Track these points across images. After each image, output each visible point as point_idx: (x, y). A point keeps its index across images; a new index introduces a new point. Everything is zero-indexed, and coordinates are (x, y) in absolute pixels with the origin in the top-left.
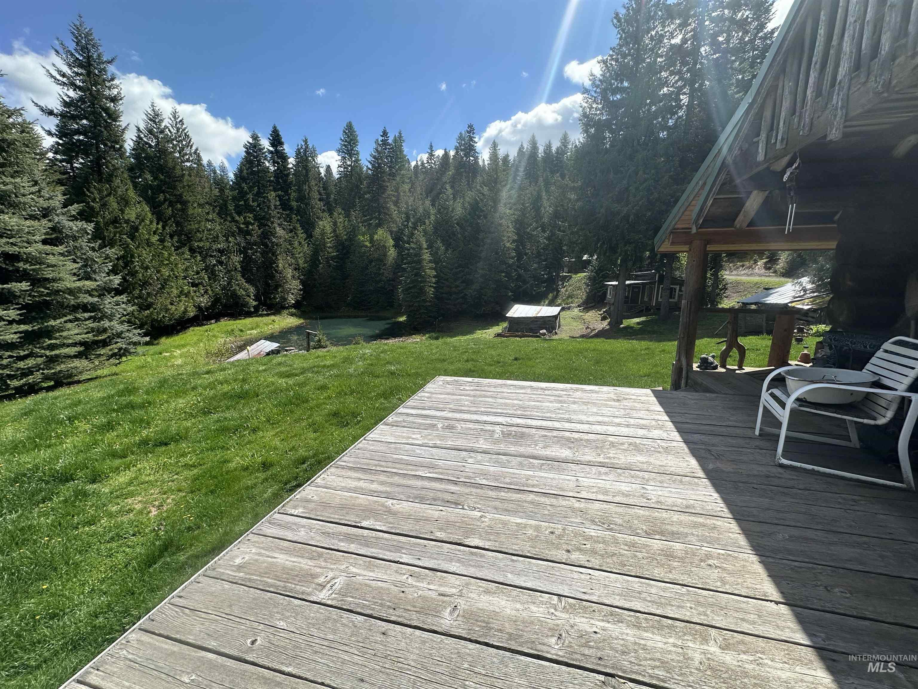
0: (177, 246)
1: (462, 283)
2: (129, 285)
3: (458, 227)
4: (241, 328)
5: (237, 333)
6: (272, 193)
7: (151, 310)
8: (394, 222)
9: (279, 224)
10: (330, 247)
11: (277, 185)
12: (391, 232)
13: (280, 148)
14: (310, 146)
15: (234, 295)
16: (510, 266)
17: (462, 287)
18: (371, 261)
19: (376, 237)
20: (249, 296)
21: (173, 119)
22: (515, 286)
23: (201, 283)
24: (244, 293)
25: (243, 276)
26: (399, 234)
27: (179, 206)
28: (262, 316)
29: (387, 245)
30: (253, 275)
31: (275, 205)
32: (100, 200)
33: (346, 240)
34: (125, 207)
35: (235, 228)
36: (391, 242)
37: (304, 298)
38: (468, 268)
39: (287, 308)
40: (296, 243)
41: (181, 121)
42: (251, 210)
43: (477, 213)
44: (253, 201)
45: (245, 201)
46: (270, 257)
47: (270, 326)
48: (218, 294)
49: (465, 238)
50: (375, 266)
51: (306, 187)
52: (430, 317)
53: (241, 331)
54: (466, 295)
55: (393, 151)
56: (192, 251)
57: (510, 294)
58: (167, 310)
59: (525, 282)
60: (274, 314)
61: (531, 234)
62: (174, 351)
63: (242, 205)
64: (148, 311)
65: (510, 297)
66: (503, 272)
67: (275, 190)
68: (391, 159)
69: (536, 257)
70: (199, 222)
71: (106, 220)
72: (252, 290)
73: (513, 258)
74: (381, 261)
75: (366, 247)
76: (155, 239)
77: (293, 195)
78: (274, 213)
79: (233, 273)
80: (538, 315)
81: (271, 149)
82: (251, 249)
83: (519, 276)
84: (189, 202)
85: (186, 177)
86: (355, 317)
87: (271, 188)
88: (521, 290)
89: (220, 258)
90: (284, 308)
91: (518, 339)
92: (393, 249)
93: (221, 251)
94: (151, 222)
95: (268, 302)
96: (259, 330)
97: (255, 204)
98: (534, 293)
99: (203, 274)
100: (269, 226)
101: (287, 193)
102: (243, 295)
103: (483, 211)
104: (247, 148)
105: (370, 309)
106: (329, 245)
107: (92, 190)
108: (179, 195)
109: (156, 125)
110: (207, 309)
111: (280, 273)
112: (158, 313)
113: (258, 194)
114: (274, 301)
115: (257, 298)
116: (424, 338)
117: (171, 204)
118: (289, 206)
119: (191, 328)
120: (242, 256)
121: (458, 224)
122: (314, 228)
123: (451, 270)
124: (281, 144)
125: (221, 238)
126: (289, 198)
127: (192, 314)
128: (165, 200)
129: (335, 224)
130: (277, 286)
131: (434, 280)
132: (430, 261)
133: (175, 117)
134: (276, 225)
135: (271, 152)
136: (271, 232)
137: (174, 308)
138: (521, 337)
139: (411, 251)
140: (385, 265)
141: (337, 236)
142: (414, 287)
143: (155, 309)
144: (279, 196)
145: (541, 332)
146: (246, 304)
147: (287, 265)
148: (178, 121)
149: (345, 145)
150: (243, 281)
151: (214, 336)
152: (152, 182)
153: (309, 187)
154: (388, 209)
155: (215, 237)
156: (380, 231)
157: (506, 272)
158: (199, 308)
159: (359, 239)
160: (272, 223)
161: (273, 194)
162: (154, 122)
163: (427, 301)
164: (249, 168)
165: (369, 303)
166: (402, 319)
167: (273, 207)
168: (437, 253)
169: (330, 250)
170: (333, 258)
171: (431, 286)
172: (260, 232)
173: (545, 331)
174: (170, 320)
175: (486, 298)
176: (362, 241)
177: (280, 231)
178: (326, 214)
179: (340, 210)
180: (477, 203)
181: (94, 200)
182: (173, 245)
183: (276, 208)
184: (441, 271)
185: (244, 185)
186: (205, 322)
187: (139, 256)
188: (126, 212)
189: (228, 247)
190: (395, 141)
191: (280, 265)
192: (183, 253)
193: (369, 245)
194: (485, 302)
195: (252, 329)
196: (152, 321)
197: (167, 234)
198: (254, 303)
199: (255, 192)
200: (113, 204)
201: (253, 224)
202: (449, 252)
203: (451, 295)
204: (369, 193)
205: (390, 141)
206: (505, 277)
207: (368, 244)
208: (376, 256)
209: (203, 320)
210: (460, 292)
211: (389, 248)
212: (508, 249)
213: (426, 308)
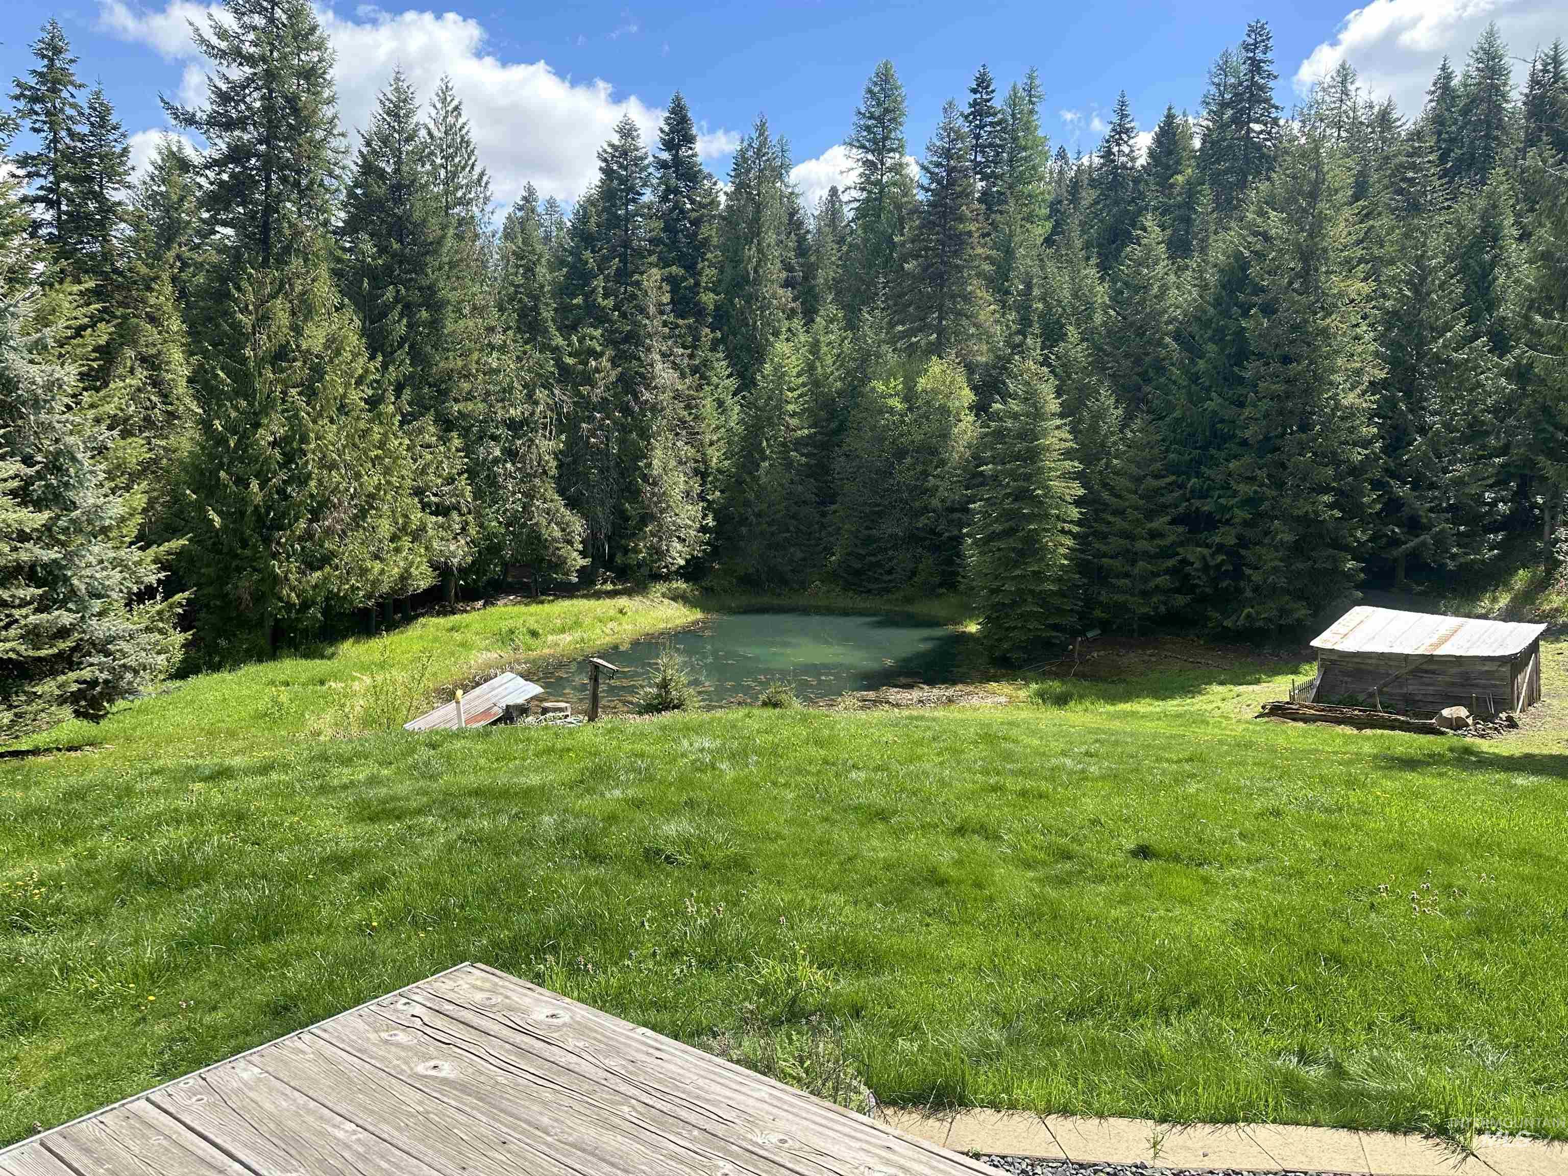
0: (409, 414)
1: (1173, 522)
2: (288, 508)
3: (1174, 345)
4: (535, 626)
5: (522, 638)
6: (654, 270)
7: (327, 569)
8: (985, 335)
9: (663, 355)
10: (793, 415)
11: (670, 252)
12: (970, 369)
13: (683, 152)
14: (773, 139)
15: (535, 539)
16: (1356, 471)
17: (1172, 538)
18: (901, 454)
19: (922, 383)
20: (570, 542)
21: (439, 106)
22: (1371, 539)
23: (457, 507)
24: (558, 534)
25: (562, 492)
26: (994, 373)
27: (424, 314)
28: (598, 595)
29: (953, 404)
30: (589, 487)
31: (660, 304)
32: (256, 309)
33: (840, 393)
34: (306, 320)
35: (551, 367)
36: (967, 396)
37: (715, 552)
38: (1198, 475)
39: (666, 578)
40: (708, 405)
41: (456, 108)
42: (599, 317)
43: (1241, 297)
44: (606, 296)
45: (586, 296)
46: (634, 443)
47: (610, 625)
48: (495, 535)
49: (1195, 378)
50: (913, 467)
51: (751, 252)
52: (1055, 627)
53: (534, 634)
54: (1184, 562)
55: (1004, 130)
56: (447, 425)
57: (1350, 565)
58: (364, 571)
59: (1414, 525)
60: (629, 593)
61: (1448, 362)
62: (354, 679)
63: (578, 306)
64: (318, 574)
65: (1348, 576)
66: (1327, 490)
67: (664, 263)
68: (998, 154)
69: (1466, 440)
70: (465, 354)
71: (261, 353)
72: (578, 526)
73: (1366, 443)
74: (934, 452)
75: (891, 410)
76: (355, 397)
77: (709, 274)
78: (654, 324)
79: (537, 481)
80: (1439, 652)
81: (666, 156)
82: (591, 419)
83: (1393, 505)
84: (449, 302)
85: (449, 242)
86: (845, 613)
87: (653, 259)
88: (1397, 552)
89: (512, 442)
90: (657, 577)
91: (1349, 730)
92: (971, 418)
93: (514, 425)
94: (355, 356)
95: (619, 559)
96: (577, 635)
97: (610, 303)
98: (1451, 565)
99: (462, 482)
100: (639, 359)
101: (691, 268)
102: (555, 540)
103: (1263, 290)
104: (605, 160)
105: (888, 591)
106: (790, 407)
107: (244, 284)
108: (429, 288)
109: (400, 122)
110: (464, 571)
111: (655, 484)
112: (343, 580)
113: (622, 276)
114: (632, 559)
115: (590, 547)
116: (1023, 694)
117: (408, 309)
118: (697, 304)
119: (422, 620)
120: (563, 437)
121: (1177, 337)
122: (761, 360)
123: (1138, 480)
124: (689, 140)
125: (519, 394)
126: (697, 284)
127: (424, 585)
128: (397, 300)
129: (815, 348)
130: (646, 518)
131: (1074, 513)
132: (1068, 454)
133: (444, 101)
134: (657, 357)
135: (663, 165)
136: (642, 376)
137: (378, 566)
138: (1360, 725)
139: (1009, 424)
140: (941, 463)
141: (816, 384)
142: (1009, 533)
143: (337, 568)
144: (669, 279)
145: (1446, 712)
146: (560, 564)
147: (673, 463)
148: (450, 108)
149: (868, 129)
150: (560, 502)
151: (463, 645)
152: (374, 259)
153: (760, 251)
154: (967, 298)
155: (504, 391)
156: (936, 367)
157: (1339, 492)
158: (442, 570)
159: (873, 389)
160: (649, 350)
161: (656, 274)
162: (397, 116)
164: (605, 209)
165: (890, 572)
166: (973, 628)
167: (652, 310)
168: (1094, 428)
169: (794, 422)
170: (799, 444)
171: (1063, 531)
172: (613, 375)
173: (1462, 712)
174: (369, 596)
175: (1257, 577)
176: (882, 395)
177: (664, 374)
178: (797, 323)
179: (833, 309)
180: (1244, 265)
181: (245, 310)
182: (399, 409)
183: (662, 313)
184: (1105, 485)
185: (587, 254)
186: (460, 606)
187: (318, 438)
188: (307, 332)
189: (532, 414)
190: (1013, 101)
191: (655, 462)
192: (421, 431)
193: (900, 407)
194: (1256, 589)
195: (563, 631)
196: (327, 599)
197: (390, 383)
198: (582, 562)
199: (612, 271)
200: (282, 317)
201: (598, 356)
202: (1137, 424)
203: (1133, 563)
204: (917, 257)
205: (998, 102)
206: (1331, 506)
207: (896, 403)
208: (917, 437)
209: (458, 600)
210: (1165, 553)
211: (958, 414)
212: (1351, 413)
213: (1042, 598)
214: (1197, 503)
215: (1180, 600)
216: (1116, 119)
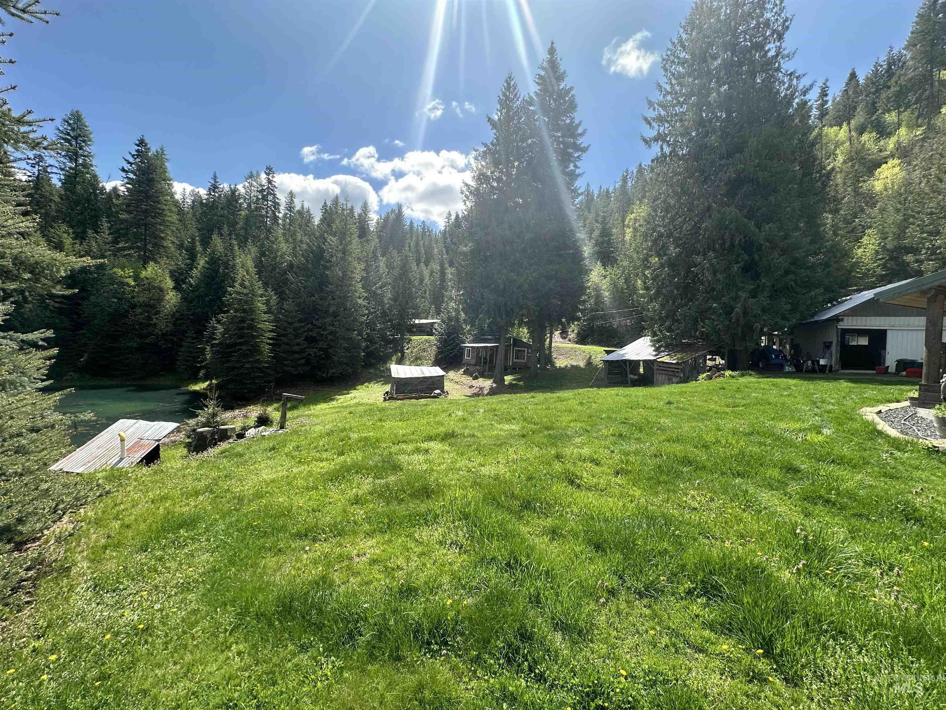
18: (134, 306)
19: (144, 274)
29: (163, 286)
36: (169, 283)
52: (267, 382)
54: (309, 354)
57: (362, 354)
61: (376, 293)
74: (154, 307)
75: (128, 285)
80: (426, 376)
83: (368, 335)
88: (369, 350)
92: (174, 293)
98: (381, 354)
131: (271, 335)
140: (157, 313)
145: (435, 392)
156: (151, 266)
163: (262, 362)
173: (439, 391)
176: (121, 277)
193: (133, 283)
194: (335, 363)
207: (130, 282)
208: (141, 299)
210: (300, 352)
211: (167, 291)
212: (360, 306)
213: (261, 370)
214: (310, 333)
215: (307, 368)
216: (213, 182)
